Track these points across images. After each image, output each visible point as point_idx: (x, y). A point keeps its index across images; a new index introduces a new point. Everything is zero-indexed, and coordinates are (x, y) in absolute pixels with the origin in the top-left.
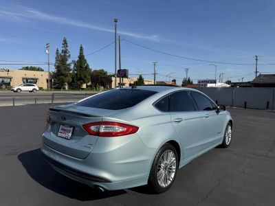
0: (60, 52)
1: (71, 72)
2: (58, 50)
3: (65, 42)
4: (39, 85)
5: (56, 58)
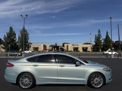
1: (102, 44)
2: (96, 35)
3: (99, 31)
4: (88, 50)
5: (95, 38)
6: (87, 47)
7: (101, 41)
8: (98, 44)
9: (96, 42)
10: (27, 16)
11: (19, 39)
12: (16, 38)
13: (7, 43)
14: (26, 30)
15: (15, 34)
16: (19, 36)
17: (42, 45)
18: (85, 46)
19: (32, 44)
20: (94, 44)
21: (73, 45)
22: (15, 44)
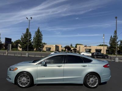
0: (113, 37)
1: (118, 46)
2: (111, 36)
4: (102, 52)
5: (110, 40)
6: (101, 49)
7: (118, 42)
8: (114, 46)
9: (110, 44)
10: (31, 18)
11: (33, 40)
12: (31, 39)
13: (24, 43)
14: (40, 31)
15: (31, 35)
16: (34, 36)
17: (55, 45)
18: (99, 48)
19: (46, 44)
20: (109, 45)
21: (85, 46)
22: (31, 44)
